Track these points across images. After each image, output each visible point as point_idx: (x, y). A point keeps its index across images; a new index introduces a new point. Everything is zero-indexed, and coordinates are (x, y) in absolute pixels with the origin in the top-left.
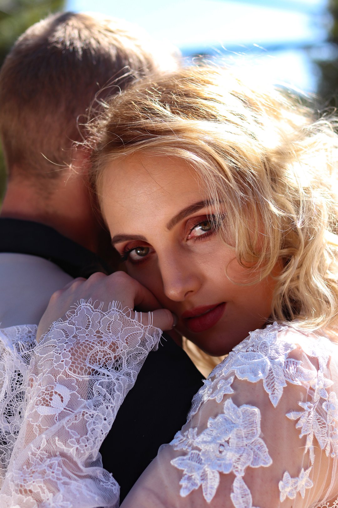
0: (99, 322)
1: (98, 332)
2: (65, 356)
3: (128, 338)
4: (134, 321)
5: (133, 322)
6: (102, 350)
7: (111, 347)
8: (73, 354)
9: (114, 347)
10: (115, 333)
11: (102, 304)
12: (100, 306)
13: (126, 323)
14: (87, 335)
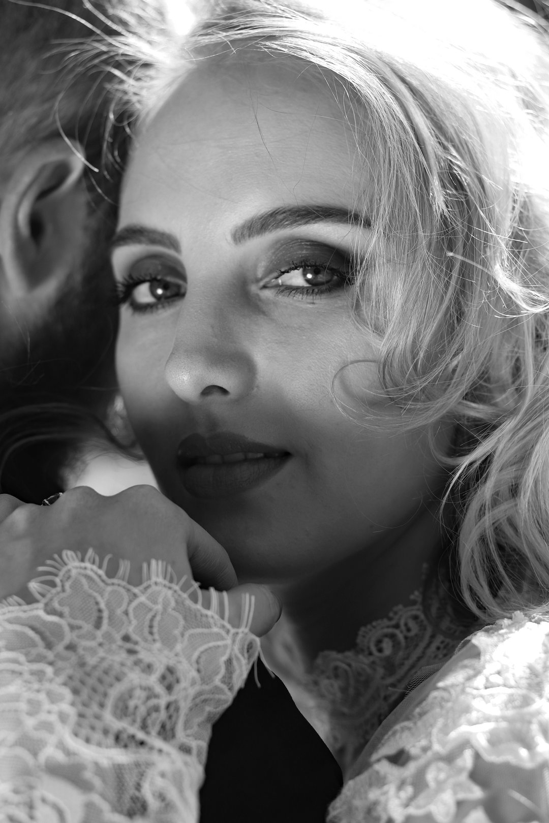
0: (126, 613)
1: (126, 638)
2: (53, 698)
3: (199, 657)
4: (209, 613)
5: (207, 616)
6: (144, 683)
7: (163, 678)
8: (76, 692)
9: (170, 679)
10: (169, 642)
11: (125, 567)
12: (121, 572)
13: (192, 619)
14: (101, 645)
